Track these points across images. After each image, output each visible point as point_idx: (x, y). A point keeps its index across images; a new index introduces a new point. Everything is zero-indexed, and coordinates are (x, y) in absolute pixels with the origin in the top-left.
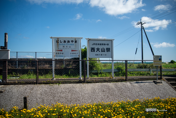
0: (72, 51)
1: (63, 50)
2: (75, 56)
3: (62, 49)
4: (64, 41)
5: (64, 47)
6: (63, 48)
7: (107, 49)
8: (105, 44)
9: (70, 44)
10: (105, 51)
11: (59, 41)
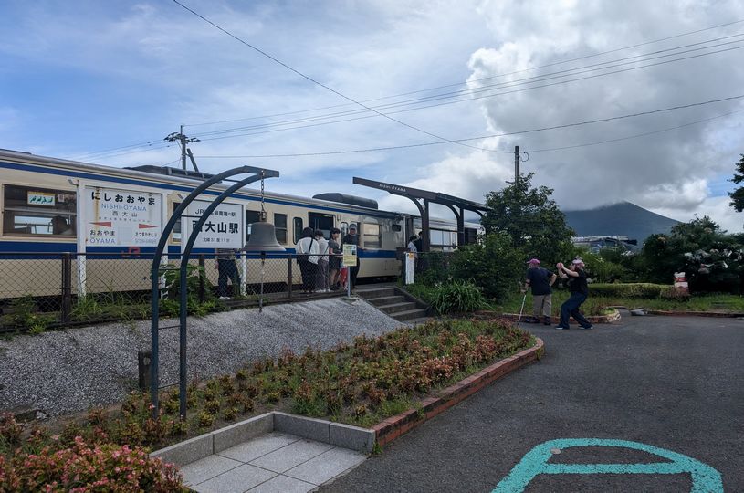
0: (141, 226)
1: (113, 221)
2: (149, 241)
3: (108, 221)
4: (118, 196)
5: (115, 213)
6: (113, 217)
7: (231, 224)
8: (226, 214)
9: (135, 208)
10: (225, 231)
11: (101, 196)
